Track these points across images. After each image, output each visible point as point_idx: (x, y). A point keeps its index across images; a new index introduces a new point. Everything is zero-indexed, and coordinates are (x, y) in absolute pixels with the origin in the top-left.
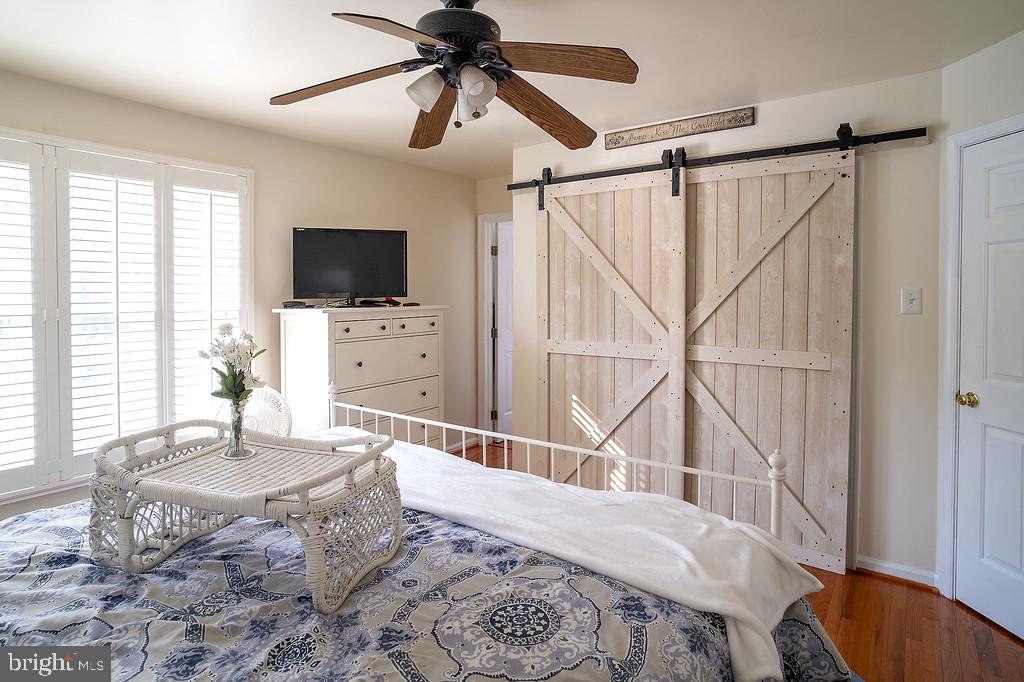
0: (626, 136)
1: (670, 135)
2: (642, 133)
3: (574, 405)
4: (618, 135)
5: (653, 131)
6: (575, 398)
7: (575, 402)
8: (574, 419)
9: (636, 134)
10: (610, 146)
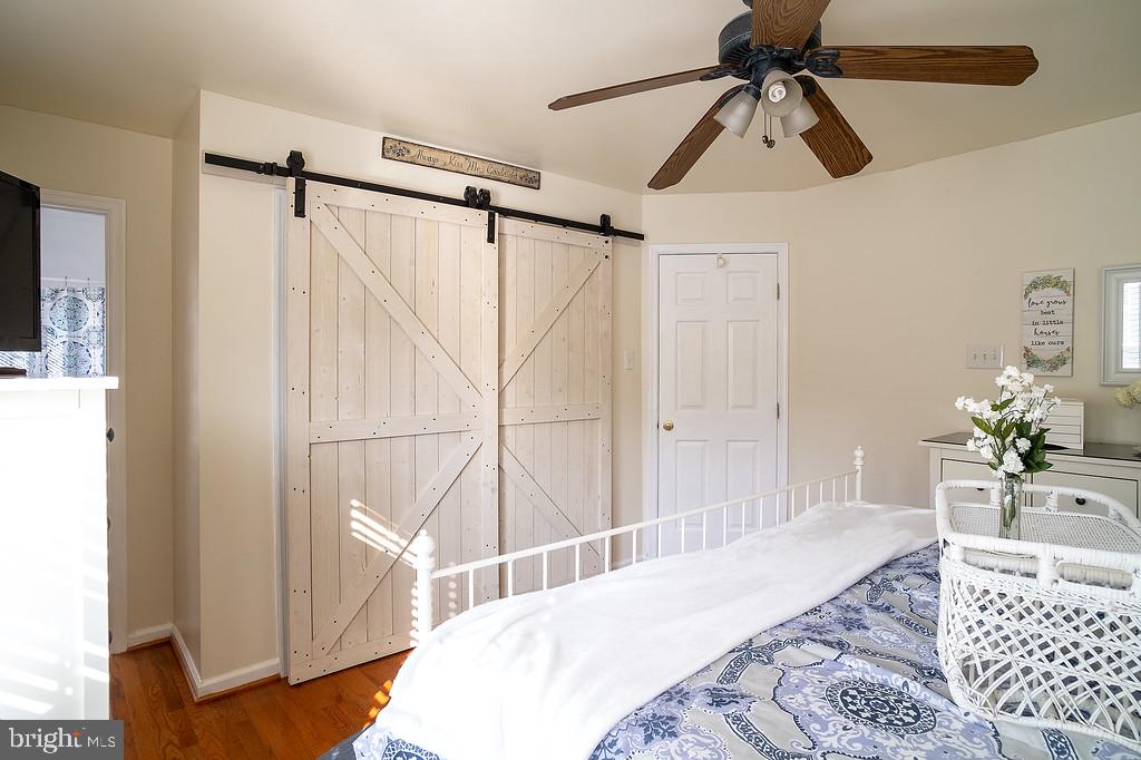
0: (414, 151)
1: (464, 169)
2: (434, 155)
3: (355, 514)
4: (402, 145)
5: (447, 158)
6: (355, 503)
7: (356, 508)
8: (354, 534)
9: (427, 153)
10: (390, 155)
